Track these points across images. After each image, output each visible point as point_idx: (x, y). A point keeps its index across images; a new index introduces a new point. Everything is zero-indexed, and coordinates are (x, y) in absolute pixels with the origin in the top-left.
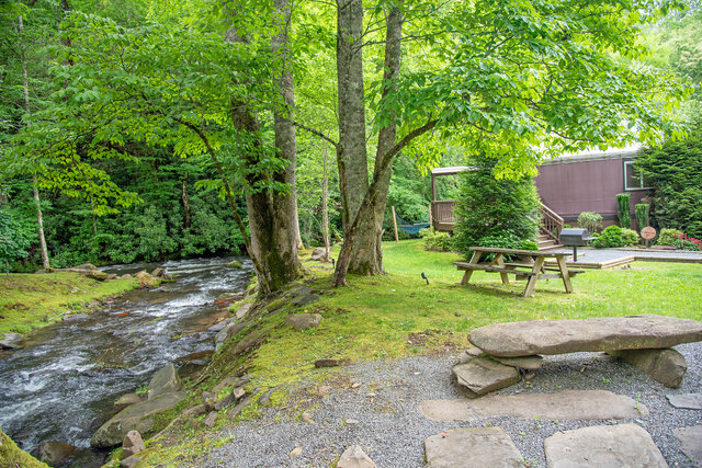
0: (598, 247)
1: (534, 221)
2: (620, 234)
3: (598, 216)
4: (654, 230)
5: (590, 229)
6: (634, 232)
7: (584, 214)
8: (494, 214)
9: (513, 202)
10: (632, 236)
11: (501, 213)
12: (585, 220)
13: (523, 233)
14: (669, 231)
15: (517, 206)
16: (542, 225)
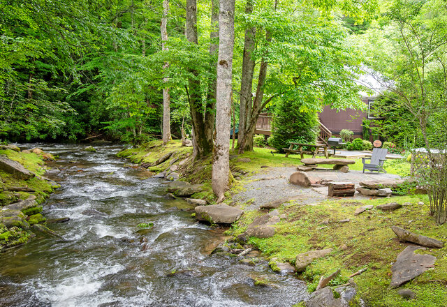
0: (350, 150)
1: (315, 133)
2: (361, 143)
3: (351, 132)
4: (381, 143)
5: (346, 139)
6: (370, 143)
7: (344, 131)
8: (294, 128)
9: (305, 122)
10: (368, 145)
11: (298, 127)
12: (344, 134)
13: (310, 139)
14: (388, 143)
15: (307, 124)
16: (319, 135)
